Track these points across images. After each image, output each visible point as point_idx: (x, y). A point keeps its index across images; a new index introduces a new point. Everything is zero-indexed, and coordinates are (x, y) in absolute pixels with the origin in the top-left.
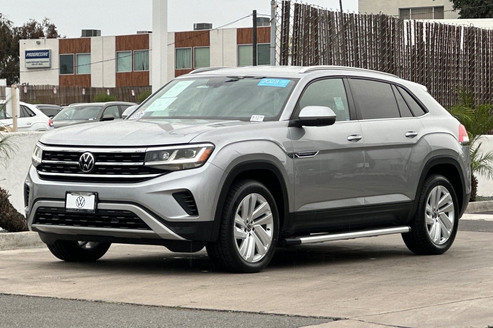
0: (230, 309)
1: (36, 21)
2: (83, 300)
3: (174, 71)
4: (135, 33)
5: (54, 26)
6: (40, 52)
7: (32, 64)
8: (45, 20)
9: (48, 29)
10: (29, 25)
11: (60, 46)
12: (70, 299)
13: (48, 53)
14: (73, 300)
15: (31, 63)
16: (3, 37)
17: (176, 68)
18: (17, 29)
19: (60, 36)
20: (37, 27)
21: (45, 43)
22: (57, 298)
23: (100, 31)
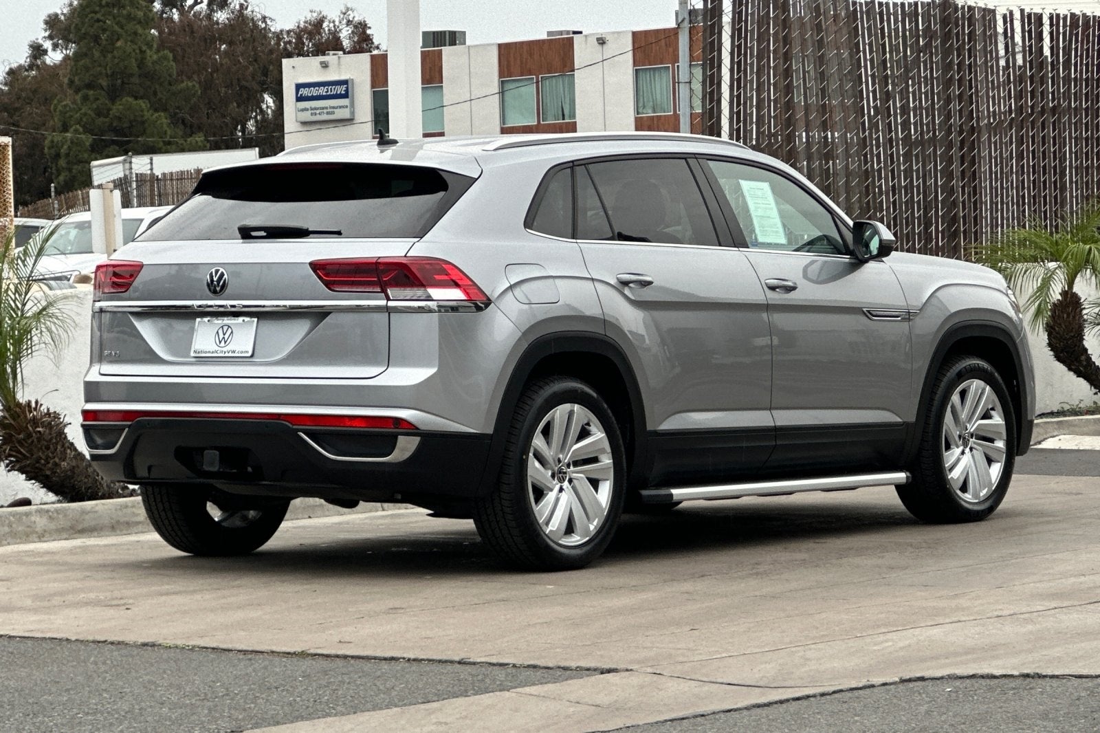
0: (405, 656)
1: (324, 13)
2: (119, 643)
3: (633, 119)
4: (544, 37)
5: (366, 25)
6: (329, 86)
7: (312, 114)
8: (344, 11)
9: (353, 32)
10: (310, 24)
11: (372, 70)
12: (94, 642)
13: (347, 88)
14: (99, 642)
15: (310, 112)
16: (252, 53)
17: (638, 113)
18: (282, 34)
19: (380, 47)
20: (327, 29)
21: (339, 64)
22: (67, 640)
23: (464, 33)
